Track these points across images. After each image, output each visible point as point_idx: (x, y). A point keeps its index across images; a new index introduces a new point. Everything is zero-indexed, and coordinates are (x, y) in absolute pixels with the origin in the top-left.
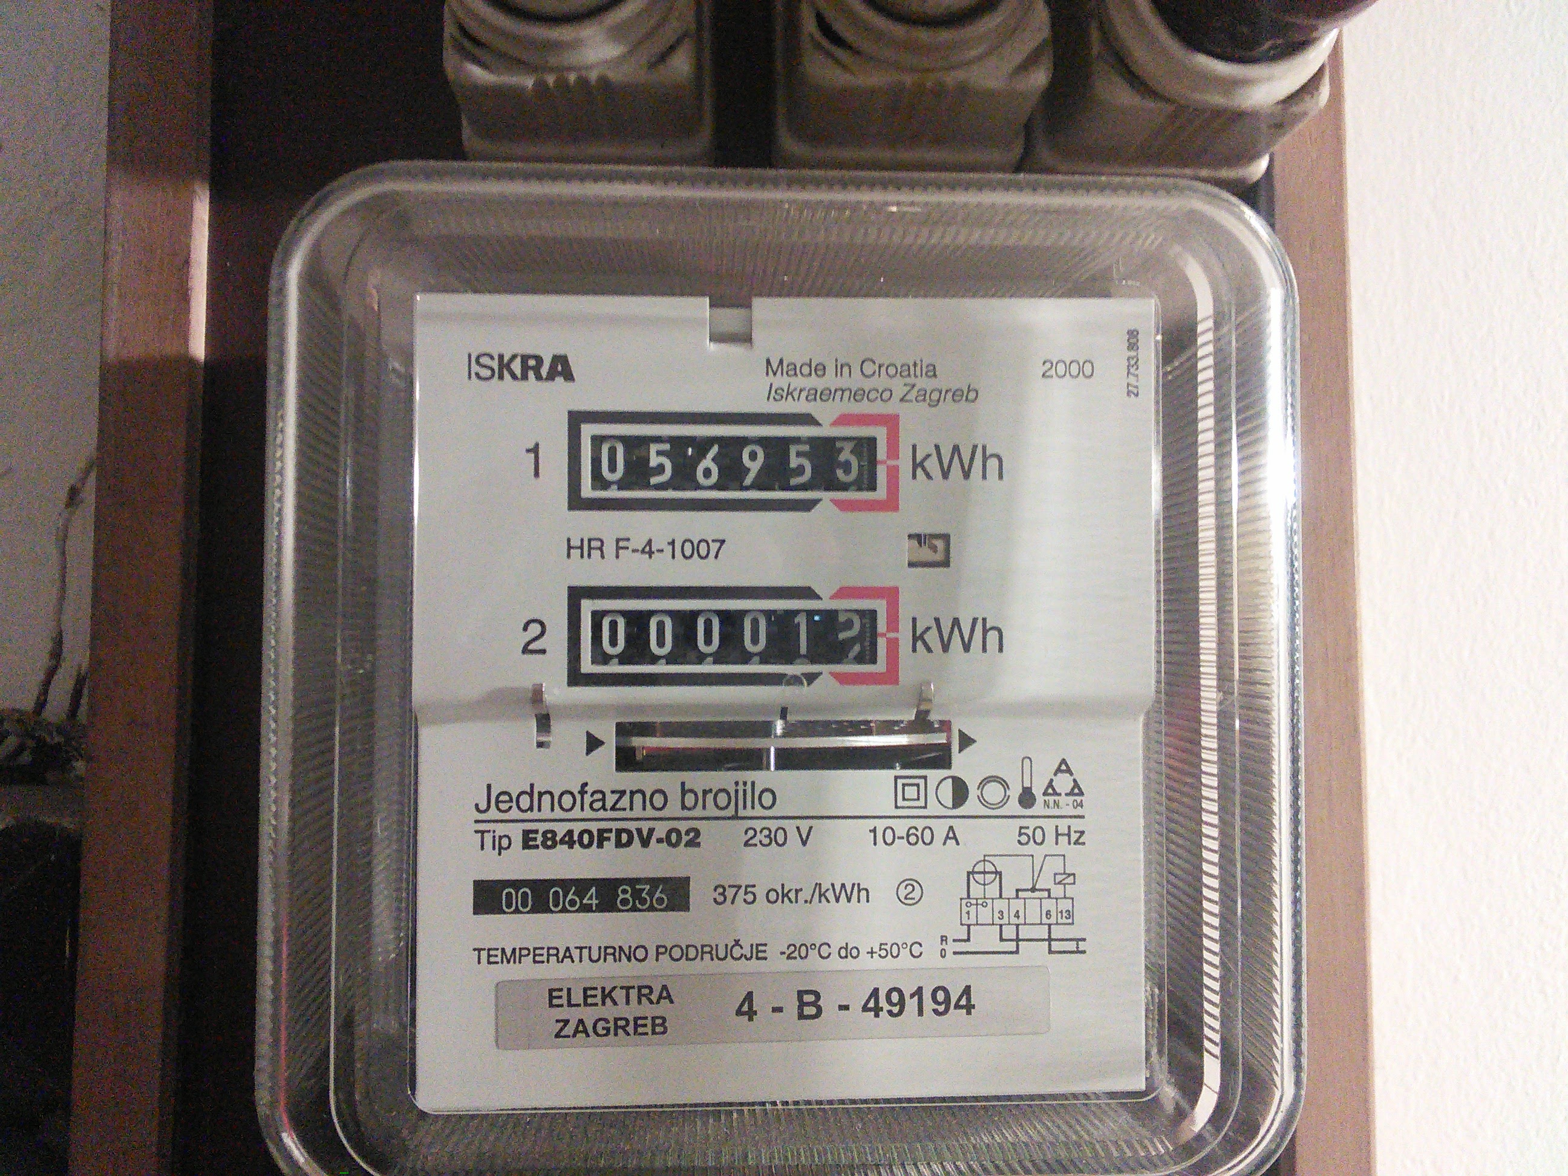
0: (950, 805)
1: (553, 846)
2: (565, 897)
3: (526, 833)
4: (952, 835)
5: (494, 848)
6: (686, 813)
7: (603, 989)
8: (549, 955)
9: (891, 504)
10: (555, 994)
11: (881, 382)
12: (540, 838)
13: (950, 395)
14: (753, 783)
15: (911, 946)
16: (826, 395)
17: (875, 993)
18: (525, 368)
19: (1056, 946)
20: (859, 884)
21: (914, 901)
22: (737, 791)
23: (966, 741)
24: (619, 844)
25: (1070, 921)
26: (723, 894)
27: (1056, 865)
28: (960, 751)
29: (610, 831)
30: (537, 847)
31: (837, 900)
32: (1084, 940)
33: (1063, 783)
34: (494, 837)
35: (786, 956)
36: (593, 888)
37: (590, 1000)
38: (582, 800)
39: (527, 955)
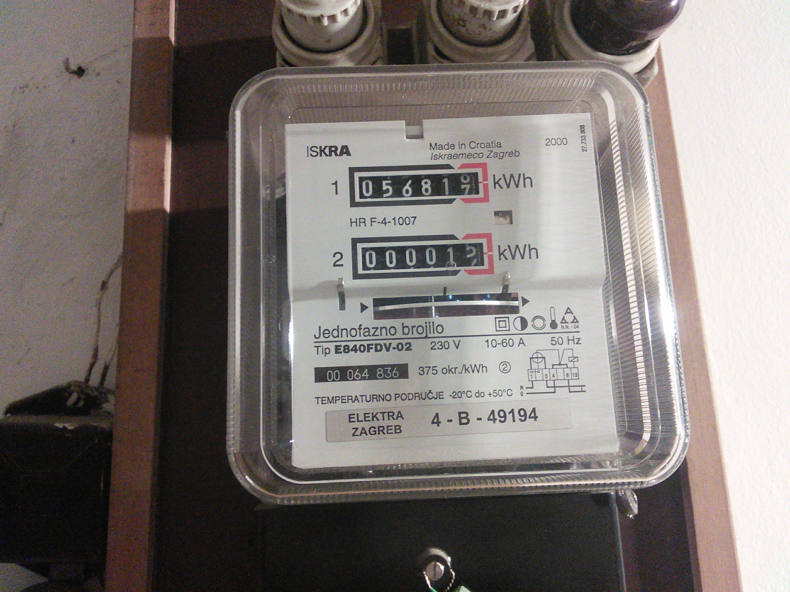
0: (520, 330)
1: (348, 352)
2: (354, 374)
3: (336, 346)
4: (522, 342)
5: (323, 354)
6: (405, 336)
7: (373, 413)
8: (348, 399)
9: (486, 199)
10: (351, 416)
11: (479, 150)
12: (342, 349)
13: (508, 154)
14: (433, 323)
15: (507, 391)
16: (456, 156)
17: (493, 412)
18: (331, 151)
19: (572, 389)
20: (482, 365)
21: (507, 371)
22: (426, 326)
23: (525, 301)
24: (376, 350)
25: (577, 378)
26: (423, 371)
27: (569, 353)
28: (523, 306)
29: (372, 345)
30: (341, 353)
32: (584, 386)
33: (569, 317)
34: (323, 349)
35: (452, 397)
36: (366, 370)
37: (367, 419)
38: (360, 332)
39: (339, 400)
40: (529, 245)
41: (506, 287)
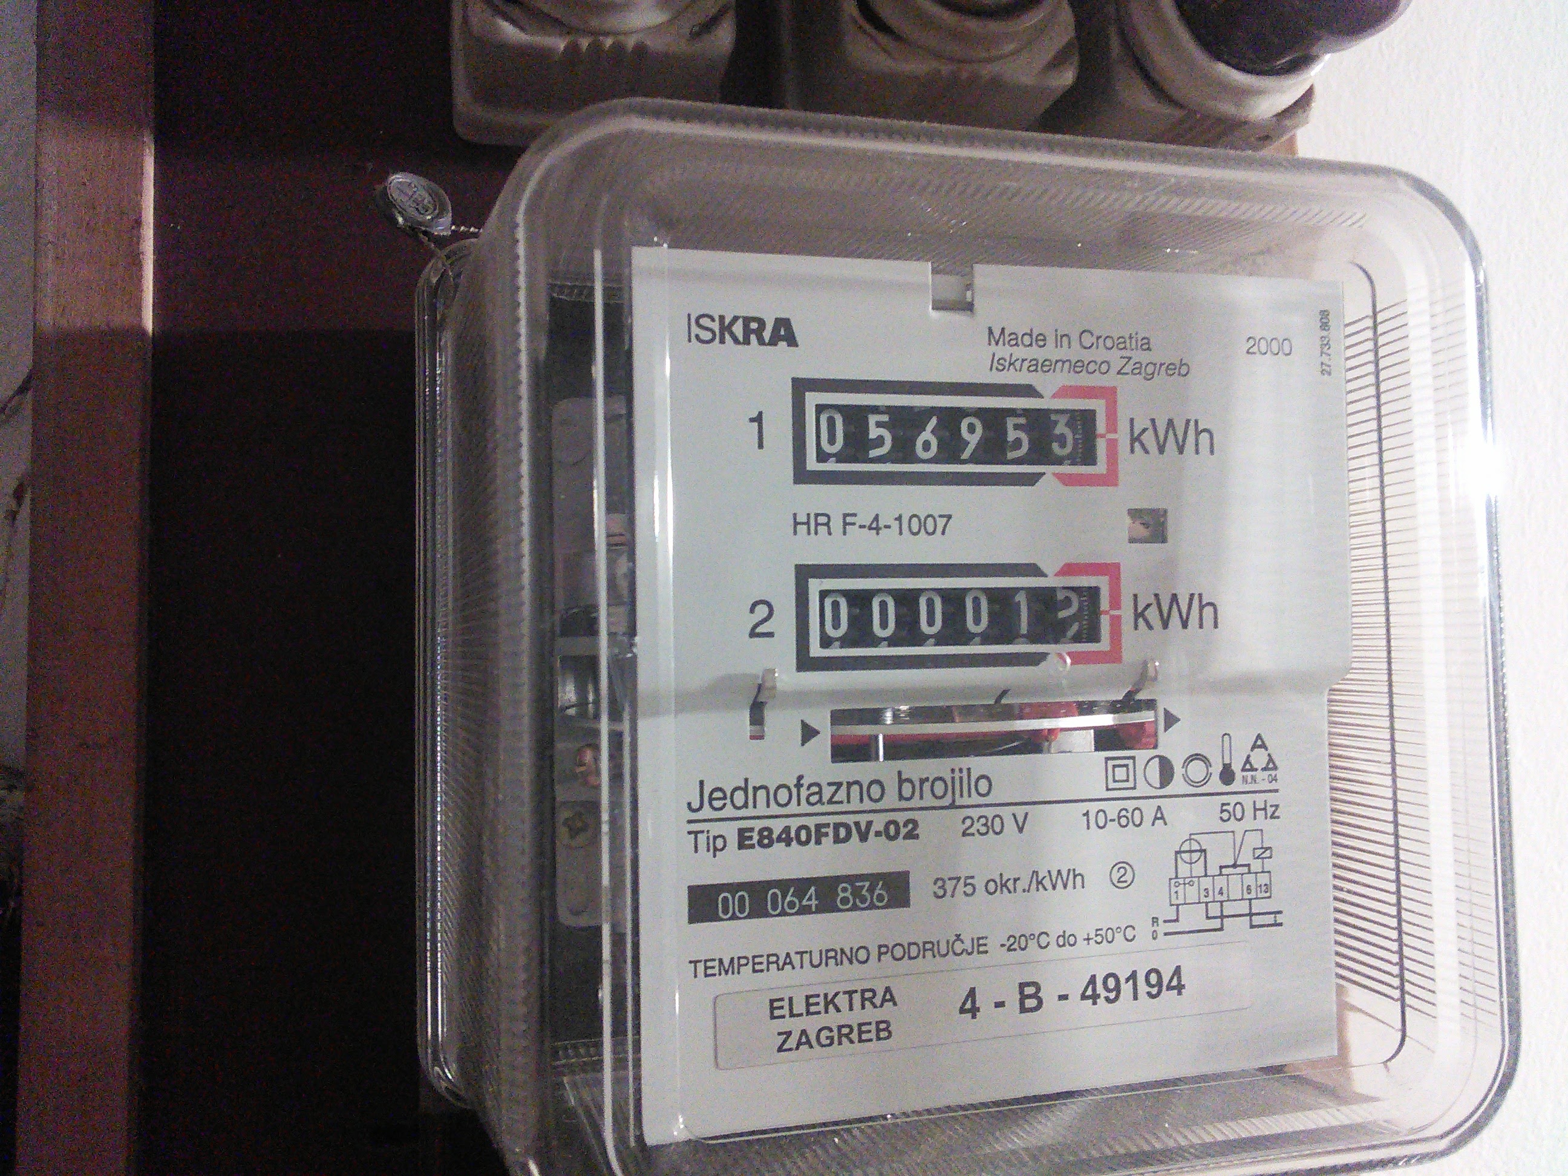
0: (1158, 785)
1: (770, 845)
2: (784, 897)
3: (741, 832)
4: (1160, 816)
5: (708, 850)
6: (904, 804)
7: (826, 995)
8: (769, 963)
9: (1110, 479)
11: (1099, 354)
12: (756, 838)
13: (1164, 368)
14: (969, 769)
15: (1125, 930)
16: (1048, 366)
17: (1093, 980)
18: (747, 331)
19: (1257, 920)
20: (1074, 870)
21: (1125, 885)
22: (953, 778)
23: (1171, 720)
24: (837, 840)
25: (1268, 894)
26: (942, 887)
27: (1253, 840)
28: (1166, 730)
29: (828, 825)
30: (752, 846)
31: (1054, 887)
32: (1280, 912)
33: (1259, 759)
34: (708, 838)
35: (1006, 948)
36: (813, 888)
37: (813, 1009)
38: (799, 795)
39: (746, 965)
40: (1200, 595)
41: (1135, 688)
